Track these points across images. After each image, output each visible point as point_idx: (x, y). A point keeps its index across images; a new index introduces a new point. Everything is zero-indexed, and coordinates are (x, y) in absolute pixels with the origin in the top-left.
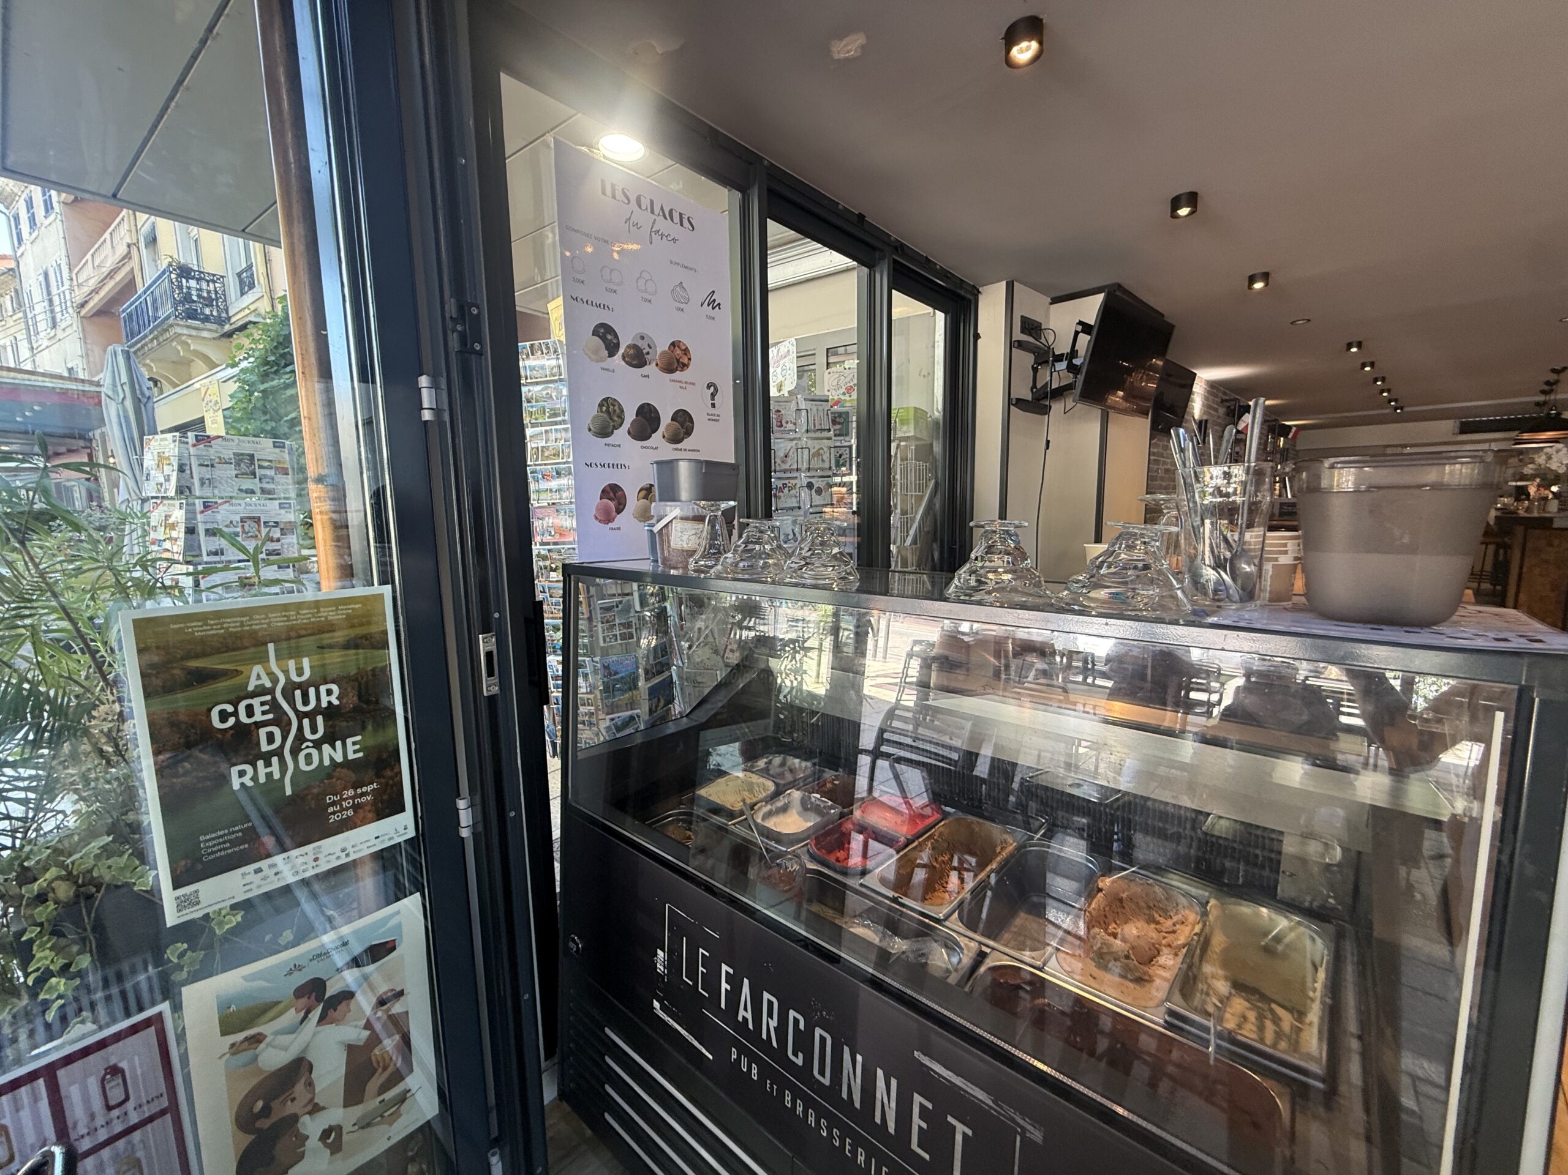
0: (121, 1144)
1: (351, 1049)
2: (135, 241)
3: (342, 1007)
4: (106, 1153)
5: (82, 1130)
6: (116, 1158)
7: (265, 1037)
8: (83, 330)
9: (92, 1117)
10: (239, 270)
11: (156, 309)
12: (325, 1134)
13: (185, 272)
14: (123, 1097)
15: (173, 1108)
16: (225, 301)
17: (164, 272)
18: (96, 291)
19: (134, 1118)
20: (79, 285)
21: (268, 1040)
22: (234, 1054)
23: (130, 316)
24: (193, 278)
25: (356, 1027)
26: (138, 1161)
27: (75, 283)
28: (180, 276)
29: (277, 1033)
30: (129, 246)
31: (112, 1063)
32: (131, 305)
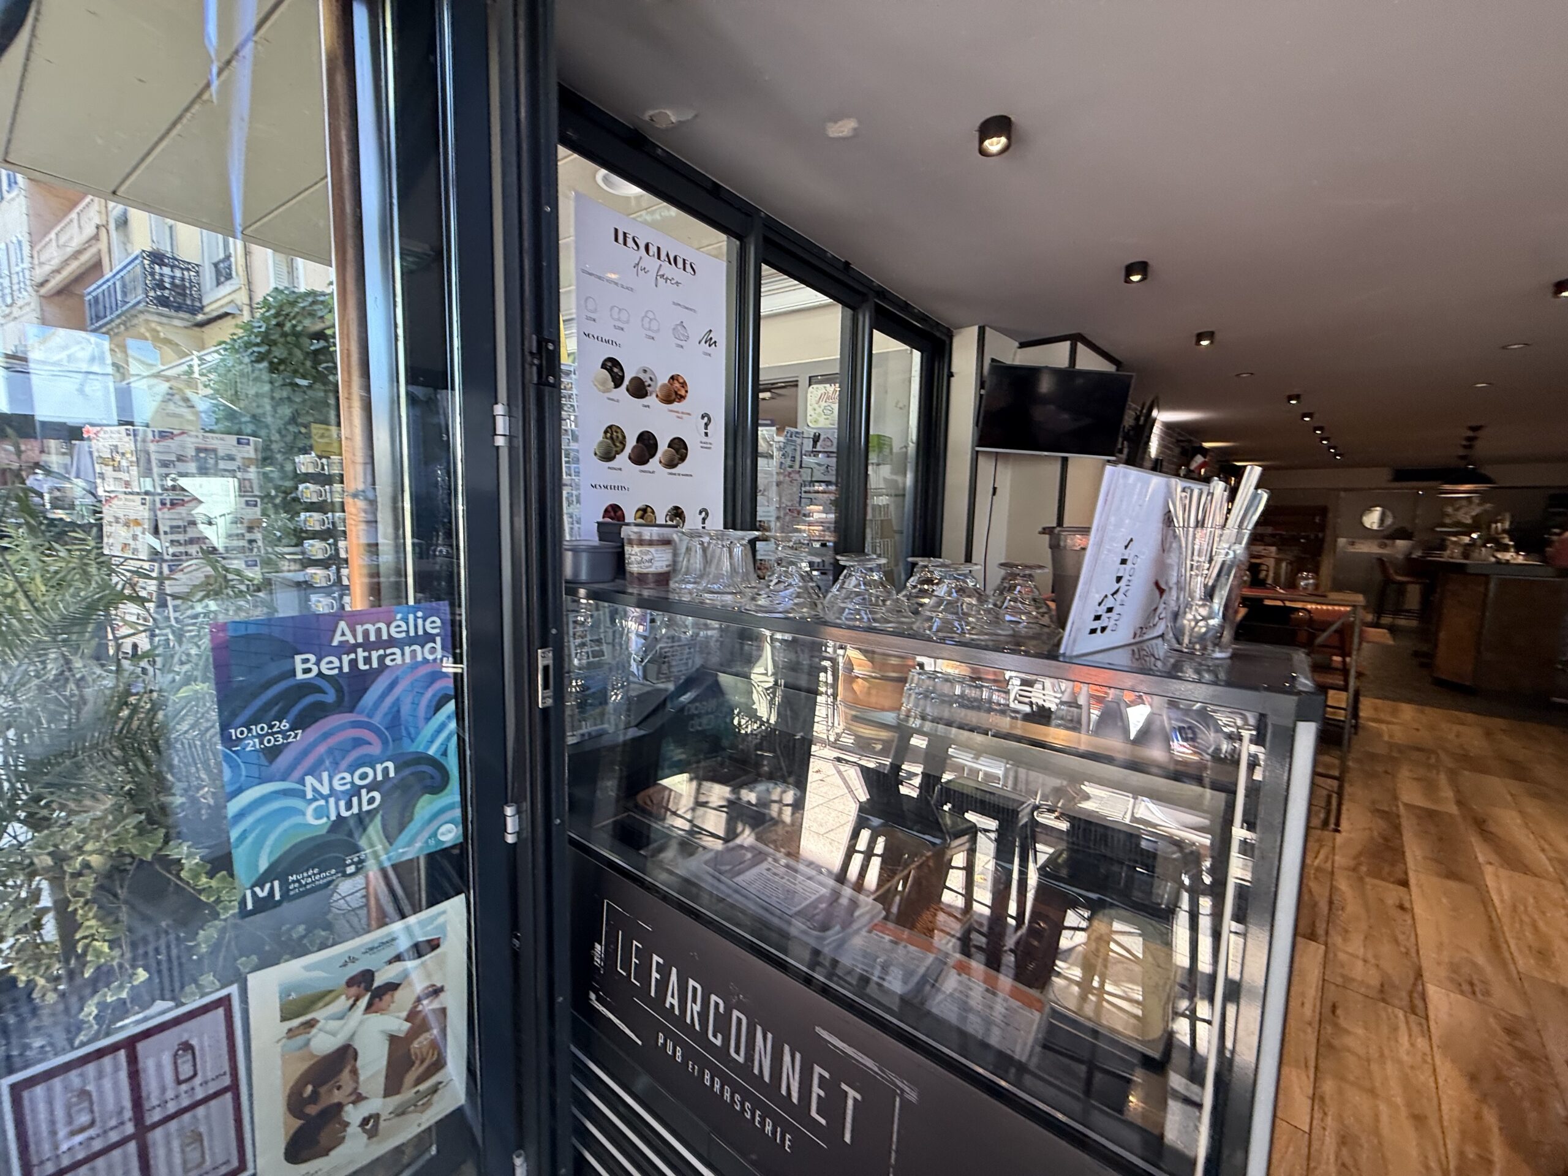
0: (187, 1117)
1: (393, 1039)
2: (104, 223)
3: (387, 998)
4: (173, 1125)
5: (154, 1101)
6: (181, 1130)
7: (318, 1021)
8: (42, 310)
9: (163, 1090)
10: (215, 260)
11: (124, 294)
12: (365, 1121)
13: (157, 258)
14: (191, 1073)
15: (234, 1088)
16: (199, 290)
17: (136, 258)
18: (58, 271)
19: (200, 1094)
20: (41, 264)
21: (319, 1026)
22: (289, 1038)
23: (96, 299)
24: (166, 265)
25: (398, 1017)
26: (200, 1135)
27: (36, 261)
28: (153, 262)
29: (327, 1019)
30: (98, 227)
31: (184, 1040)
32: (98, 287)
